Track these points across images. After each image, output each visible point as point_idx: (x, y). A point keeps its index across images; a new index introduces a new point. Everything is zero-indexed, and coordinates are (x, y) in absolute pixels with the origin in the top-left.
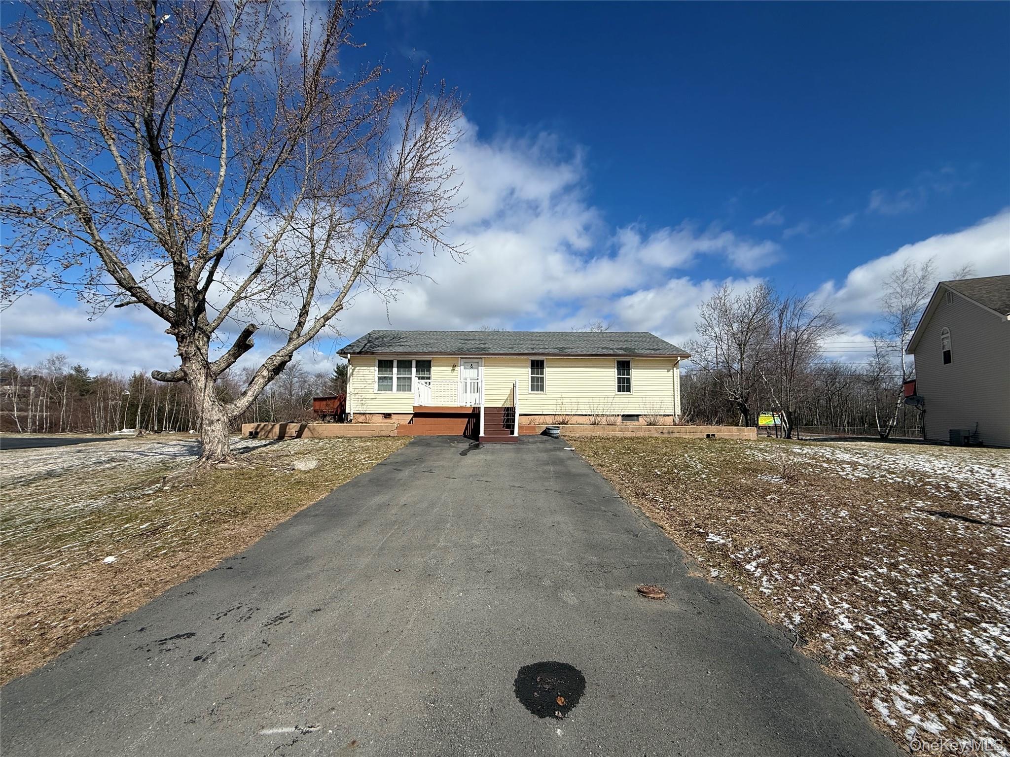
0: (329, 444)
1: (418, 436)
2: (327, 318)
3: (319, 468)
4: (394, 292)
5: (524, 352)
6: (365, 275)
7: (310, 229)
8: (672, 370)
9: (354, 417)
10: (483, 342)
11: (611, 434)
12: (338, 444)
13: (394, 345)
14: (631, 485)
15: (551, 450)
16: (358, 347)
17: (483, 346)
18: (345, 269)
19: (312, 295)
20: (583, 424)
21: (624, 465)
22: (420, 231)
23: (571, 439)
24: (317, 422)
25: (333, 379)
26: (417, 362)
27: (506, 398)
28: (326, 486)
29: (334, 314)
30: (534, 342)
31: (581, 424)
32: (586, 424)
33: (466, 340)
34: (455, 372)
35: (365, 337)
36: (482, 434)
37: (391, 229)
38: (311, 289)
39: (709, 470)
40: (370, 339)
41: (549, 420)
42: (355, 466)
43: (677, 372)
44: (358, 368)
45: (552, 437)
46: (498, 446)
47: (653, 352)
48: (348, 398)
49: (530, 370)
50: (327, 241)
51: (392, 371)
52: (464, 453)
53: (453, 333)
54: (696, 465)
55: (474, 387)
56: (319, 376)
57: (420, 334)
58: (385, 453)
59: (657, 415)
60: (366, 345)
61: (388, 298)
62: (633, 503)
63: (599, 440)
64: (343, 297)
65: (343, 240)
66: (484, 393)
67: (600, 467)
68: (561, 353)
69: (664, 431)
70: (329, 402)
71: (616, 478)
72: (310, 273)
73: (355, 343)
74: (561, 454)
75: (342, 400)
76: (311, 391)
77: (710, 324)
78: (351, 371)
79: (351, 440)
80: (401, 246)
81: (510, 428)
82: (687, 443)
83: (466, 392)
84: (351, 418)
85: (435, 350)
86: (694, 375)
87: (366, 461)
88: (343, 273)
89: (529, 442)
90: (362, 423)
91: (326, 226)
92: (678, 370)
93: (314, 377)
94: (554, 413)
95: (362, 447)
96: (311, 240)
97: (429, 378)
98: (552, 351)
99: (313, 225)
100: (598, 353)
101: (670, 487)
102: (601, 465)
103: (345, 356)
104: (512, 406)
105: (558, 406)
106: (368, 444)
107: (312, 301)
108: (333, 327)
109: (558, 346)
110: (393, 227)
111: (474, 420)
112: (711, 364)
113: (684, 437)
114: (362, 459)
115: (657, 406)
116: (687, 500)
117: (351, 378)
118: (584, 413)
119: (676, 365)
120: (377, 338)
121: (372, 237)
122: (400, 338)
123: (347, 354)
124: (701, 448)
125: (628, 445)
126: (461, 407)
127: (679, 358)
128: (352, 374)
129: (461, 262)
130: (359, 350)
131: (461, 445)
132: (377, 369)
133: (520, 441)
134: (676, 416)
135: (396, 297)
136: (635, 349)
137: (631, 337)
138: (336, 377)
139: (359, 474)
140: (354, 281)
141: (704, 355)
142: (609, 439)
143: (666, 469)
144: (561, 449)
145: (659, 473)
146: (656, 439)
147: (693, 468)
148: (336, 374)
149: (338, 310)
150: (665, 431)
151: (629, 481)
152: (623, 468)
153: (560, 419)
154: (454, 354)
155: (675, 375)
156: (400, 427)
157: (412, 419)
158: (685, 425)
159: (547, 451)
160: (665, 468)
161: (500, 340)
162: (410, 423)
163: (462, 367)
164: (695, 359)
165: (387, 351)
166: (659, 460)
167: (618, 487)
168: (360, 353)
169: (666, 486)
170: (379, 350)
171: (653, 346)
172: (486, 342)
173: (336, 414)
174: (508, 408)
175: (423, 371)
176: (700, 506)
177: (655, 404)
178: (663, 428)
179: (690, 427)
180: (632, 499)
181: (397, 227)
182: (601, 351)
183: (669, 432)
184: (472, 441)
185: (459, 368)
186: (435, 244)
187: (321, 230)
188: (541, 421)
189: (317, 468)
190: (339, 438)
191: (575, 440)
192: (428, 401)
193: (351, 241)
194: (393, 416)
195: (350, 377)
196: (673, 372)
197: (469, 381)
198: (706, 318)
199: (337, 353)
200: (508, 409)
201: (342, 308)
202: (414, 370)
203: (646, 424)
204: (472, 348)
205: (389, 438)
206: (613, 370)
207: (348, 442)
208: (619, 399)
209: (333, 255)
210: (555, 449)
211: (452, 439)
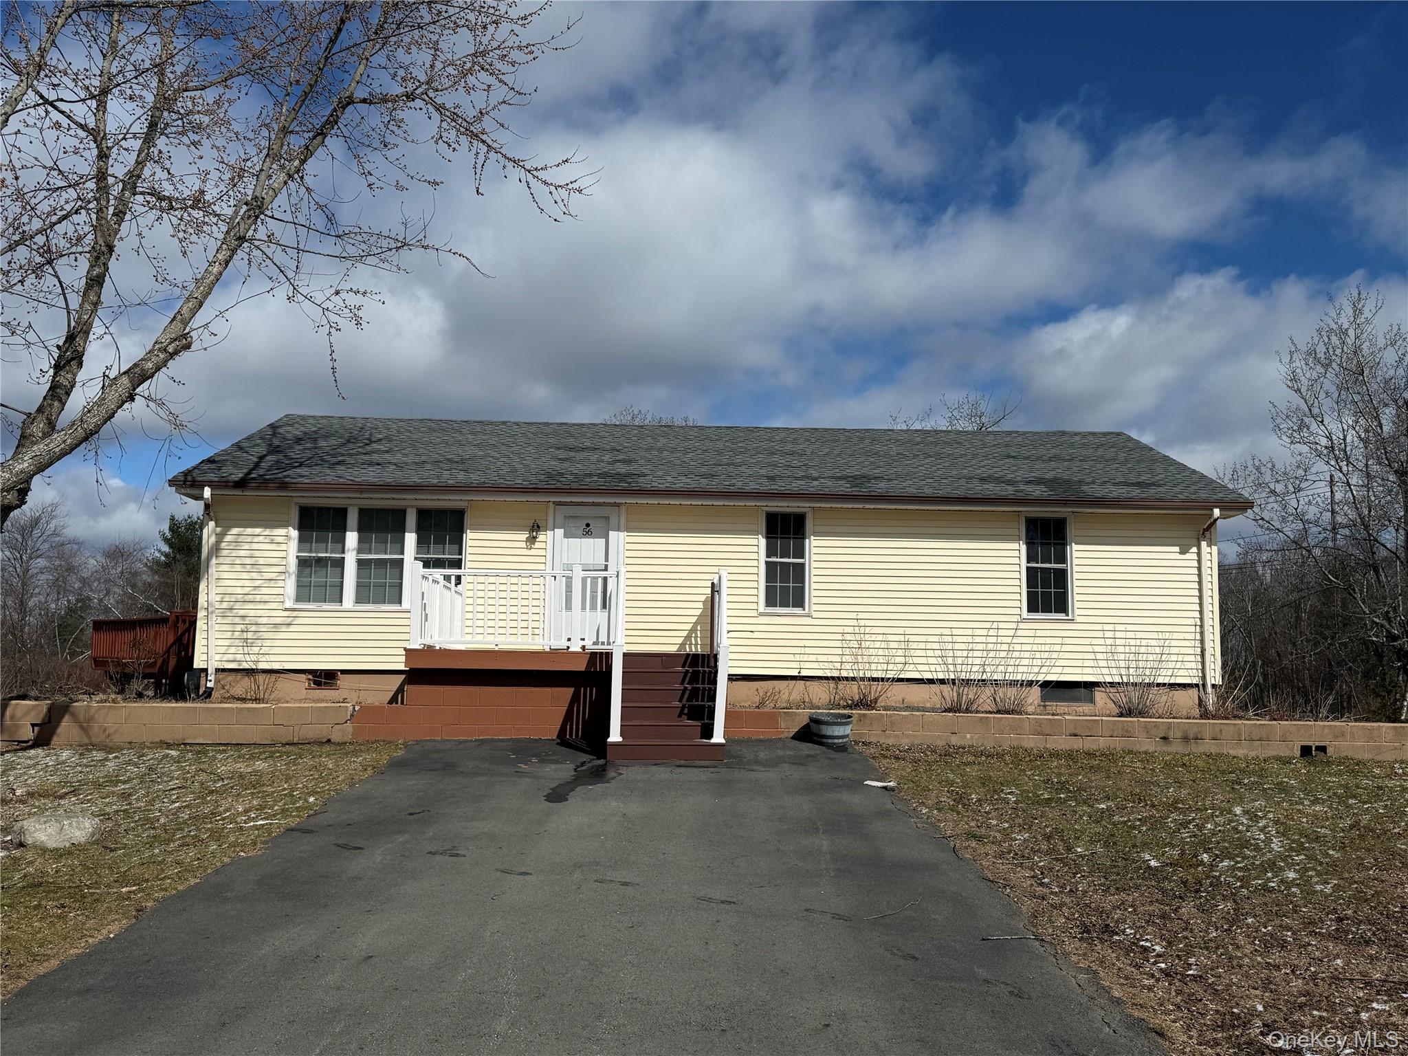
0: (136, 765)
1: (418, 742)
2: (139, 375)
3: (103, 841)
4: (353, 300)
5: (747, 489)
6: (264, 247)
7: (93, 104)
8: (1194, 549)
9: (217, 681)
10: (621, 457)
11: (1009, 740)
12: (168, 767)
13: (348, 459)
14: (1067, 900)
15: (824, 787)
16: (235, 465)
17: (621, 468)
18: (199, 230)
19: (96, 304)
20: (924, 710)
21: (1048, 838)
22: (436, 116)
23: (886, 752)
24: (101, 696)
25: (157, 562)
26: (423, 514)
27: (689, 627)
28: (122, 897)
29: (165, 364)
30: (776, 458)
31: (918, 710)
32: (933, 710)
33: (571, 449)
34: (537, 545)
35: (261, 434)
36: (615, 736)
37: (344, 108)
38: (95, 282)
39: (1309, 858)
40: (276, 442)
41: (820, 693)
42: (217, 835)
43: (1210, 554)
44: (235, 531)
45: (829, 746)
46: (662, 773)
47: (1136, 492)
48: (200, 625)
49: (763, 542)
50: (149, 139)
51: (342, 541)
52: (557, 795)
53: (533, 429)
54: (1268, 841)
55: (594, 592)
56: (117, 553)
57: (431, 430)
58: (310, 795)
59: (1149, 685)
60: (261, 458)
61: (333, 318)
62: (1074, 958)
63: (971, 759)
64: (194, 312)
65: (196, 138)
66: (622, 611)
67: (974, 844)
68: (855, 491)
69: (1171, 735)
70: (142, 635)
71: (1022, 876)
72: (90, 237)
73: (225, 452)
74: (853, 800)
75: (182, 627)
76: (89, 599)
77: (1316, 411)
78: (213, 539)
79: (205, 753)
80: (376, 161)
81: (699, 718)
82: (1243, 771)
83: (568, 607)
84: (210, 685)
85: (476, 478)
86: (1265, 563)
87: (250, 819)
88: (194, 238)
89: (757, 762)
90: (243, 700)
91: (144, 93)
92: (1215, 549)
93: (99, 557)
94: (836, 674)
95: (242, 776)
96: (97, 135)
97: (458, 564)
98: (831, 486)
99: (105, 92)
100: (970, 494)
101: (1188, 908)
102: (975, 837)
103: (195, 492)
104: (707, 651)
105: (847, 651)
106: (260, 765)
107: (97, 322)
108: (161, 403)
109: (849, 472)
110: (350, 101)
111: (591, 693)
112: (1314, 530)
113: (1232, 752)
114: (239, 814)
115: (1151, 657)
116: (1238, 947)
117: (214, 561)
118: (928, 676)
119: (1206, 531)
120: (298, 440)
121: (285, 131)
122: (371, 442)
123: (201, 486)
124: (1282, 788)
125: (1059, 775)
126: (554, 653)
127: (1217, 512)
128: (216, 550)
129: (560, 216)
130: (238, 475)
131: (549, 769)
132: (294, 533)
133: (732, 756)
134: (1209, 689)
135: (360, 313)
136: (1080, 482)
137: (1072, 445)
138: (166, 555)
139: (226, 860)
140: (227, 263)
141: (1294, 503)
142: (1001, 756)
143: (1176, 852)
144: (856, 785)
145: (1153, 863)
146: (1148, 757)
147: (1257, 848)
148: (166, 549)
149: (176, 352)
150: (1174, 734)
151: (1063, 887)
152: (1044, 847)
153: (853, 691)
154: (535, 490)
155: (1206, 564)
156: (363, 714)
157: (400, 690)
158: (1235, 717)
159: (810, 788)
160: (1173, 846)
161: (674, 450)
162: (393, 700)
163: (560, 532)
164: (1266, 515)
165: (329, 479)
166: (1156, 824)
167: (1027, 905)
168: (241, 484)
169: (1176, 903)
170: (303, 475)
171: (1139, 474)
172: (632, 455)
173: (162, 673)
174: (696, 656)
175: (440, 541)
176: (1277, 968)
177: (1143, 650)
178: (1169, 726)
179: (1251, 724)
180: (1071, 946)
181: (364, 101)
182: (978, 489)
183: (1186, 739)
184: (585, 757)
185: (550, 533)
186: (481, 158)
187: (130, 105)
188: (796, 696)
189: (97, 842)
190: (169, 746)
191: (897, 758)
192: (451, 634)
193: (220, 142)
194: (343, 681)
195: (208, 559)
196: (1199, 554)
197: (578, 574)
198: (1303, 390)
199: (172, 482)
200: (694, 659)
201: (188, 347)
202: (411, 539)
203: (1117, 711)
204: (590, 475)
205: (327, 748)
206: (1015, 546)
207: (199, 762)
208: (1031, 633)
209: (166, 185)
210: (837, 785)
211: (525, 750)
